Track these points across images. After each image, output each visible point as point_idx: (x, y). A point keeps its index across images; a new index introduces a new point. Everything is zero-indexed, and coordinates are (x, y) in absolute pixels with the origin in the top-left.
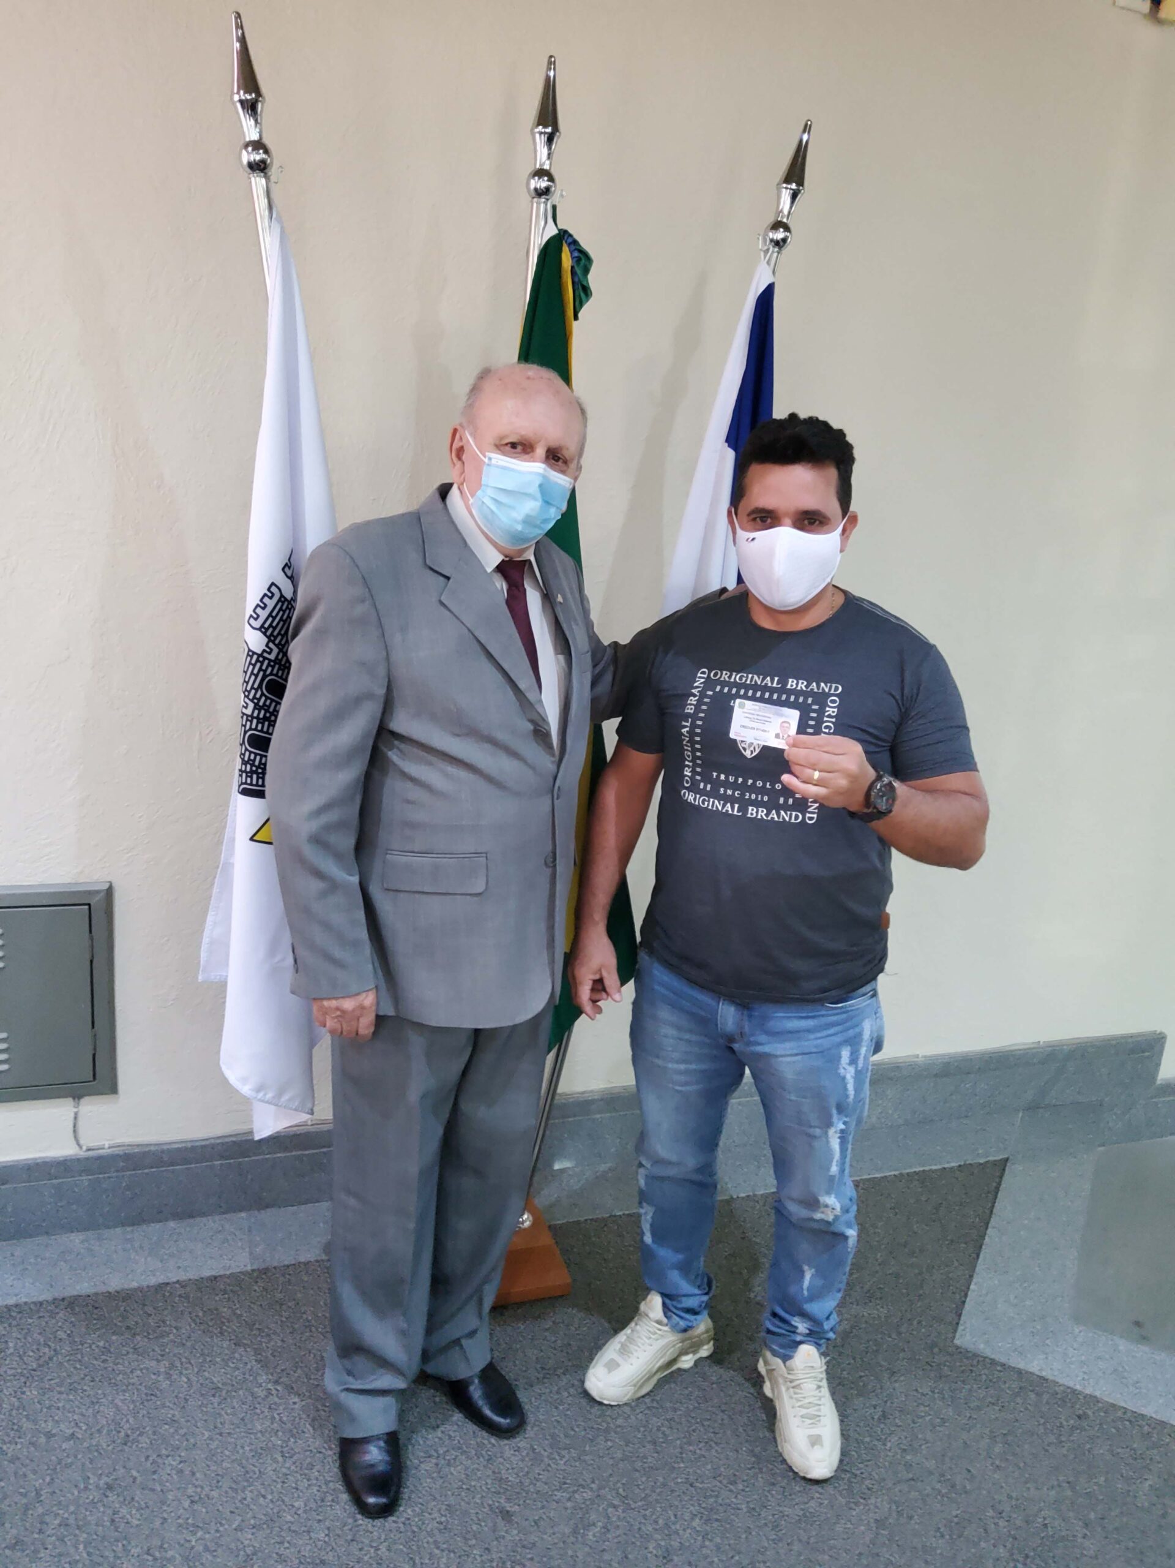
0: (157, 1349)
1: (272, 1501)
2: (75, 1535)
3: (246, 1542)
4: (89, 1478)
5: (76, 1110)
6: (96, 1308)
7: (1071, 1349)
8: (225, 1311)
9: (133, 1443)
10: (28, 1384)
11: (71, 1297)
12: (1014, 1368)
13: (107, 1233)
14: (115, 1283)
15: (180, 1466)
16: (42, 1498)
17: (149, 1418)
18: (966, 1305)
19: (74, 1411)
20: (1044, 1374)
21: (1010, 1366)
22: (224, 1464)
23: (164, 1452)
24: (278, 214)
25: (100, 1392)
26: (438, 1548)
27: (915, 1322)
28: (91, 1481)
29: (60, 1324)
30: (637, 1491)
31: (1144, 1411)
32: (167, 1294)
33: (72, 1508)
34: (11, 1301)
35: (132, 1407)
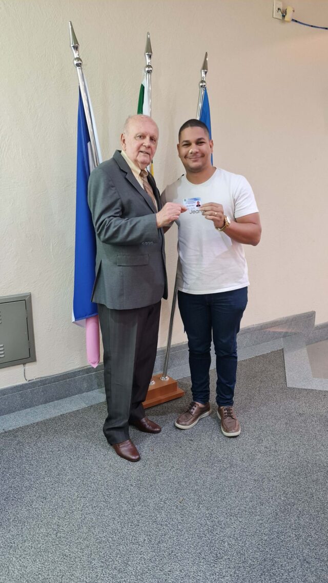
5: (24, 368)
6: (46, 423)
7: (316, 383)
10: (37, 443)
11: (36, 422)
12: (304, 389)
13: (37, 407)
14: (48, 417)
18: (287, 380)
19: (56, 445)
20: (313, 388)
25: (60, 440)
27: (275, 385)
28: (71, 457)
29: (37, 429)
32: (65, 416)
33: (70, 464)
35: (72, 441)
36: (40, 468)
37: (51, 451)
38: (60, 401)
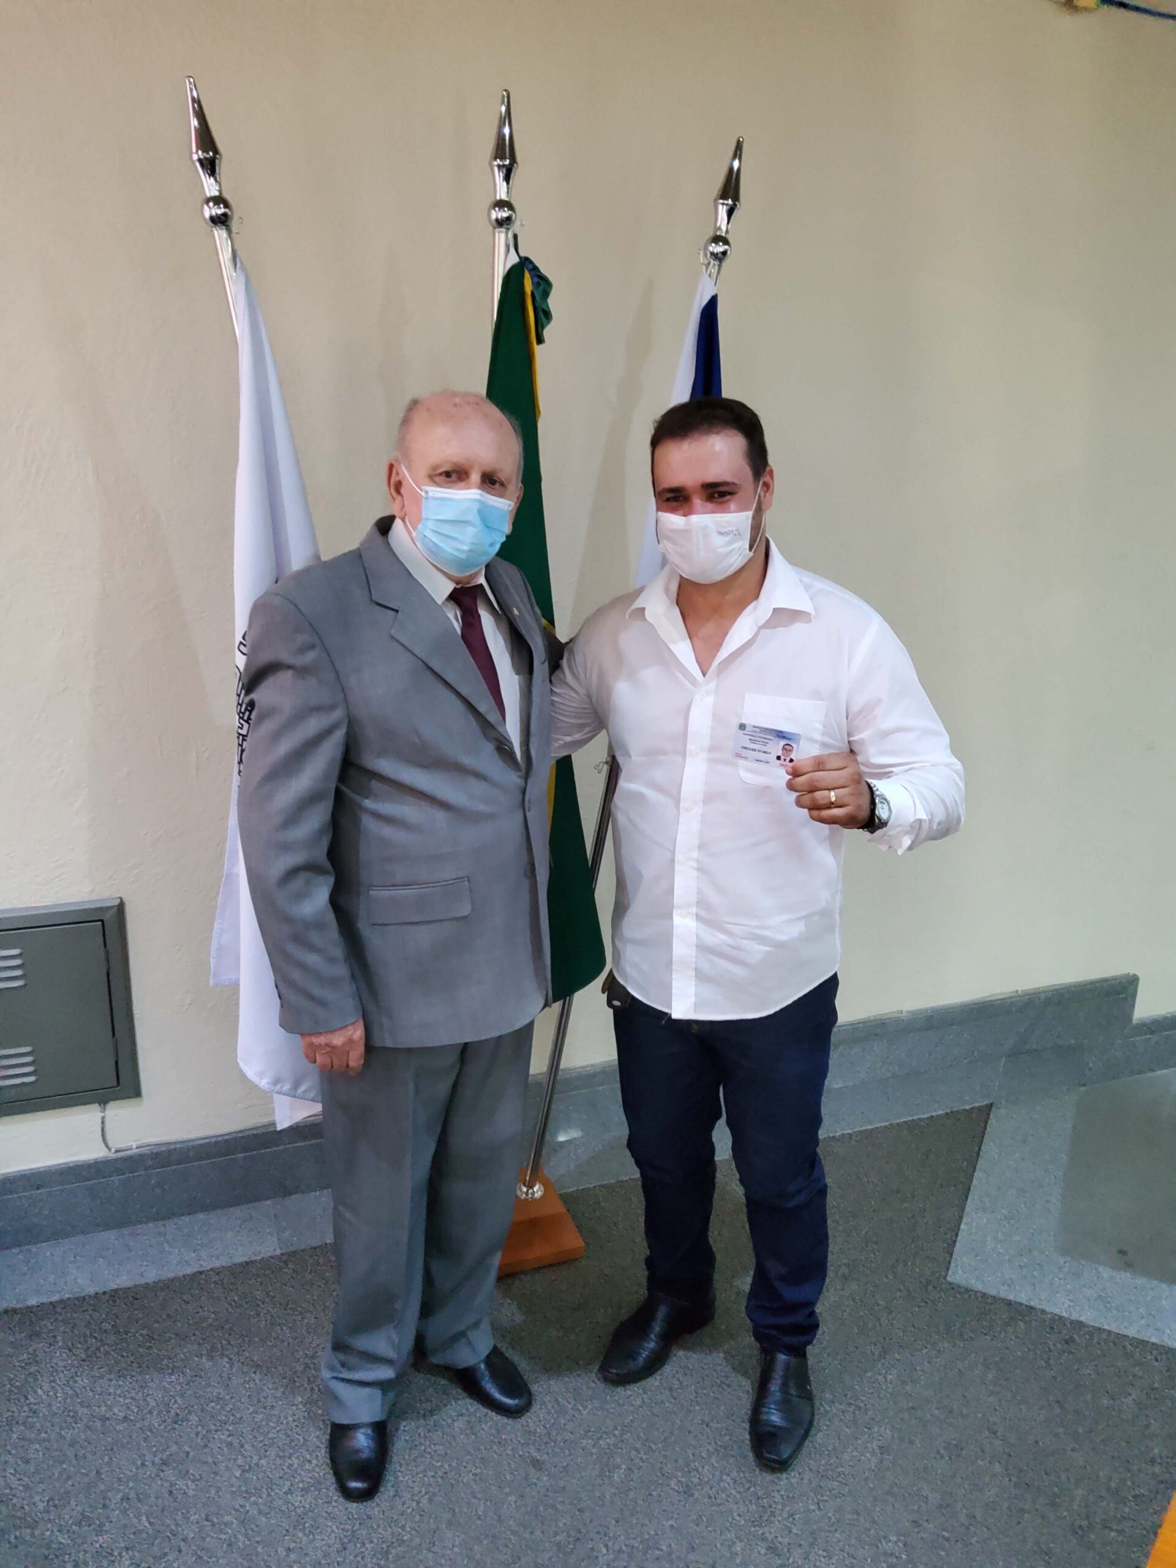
2: (137, 1508)
4: (144, 1455)
5: (102, 1114)
6: (137, 1299)
7: (1056, 1279)
8: (259, 1294)
9: (182, 1421)
10: (79, 1374)
11: (112, 1290)
12: (1003, 1300)
13: (140, 1228)
14: (152, 1275)
15: (229, 1439)
16: (103, 1476)
17: (195, 1397)
18: (958, 1244)
19: (125, 1396)
20: (1032, 1304)
21: (1000, 1299)
22: (270, 1436)
23: (213, 1427)
24: (241, 263)
25: (147, 1377)
27: (910, 1264)
28: (147, 1458)
29: (104, 1316)
30: (656, 1434)
31: (1125, 1332)
32: (202, 1282)
33: (131, 1485)
34: (55, 1298)
35: (179, 1388)
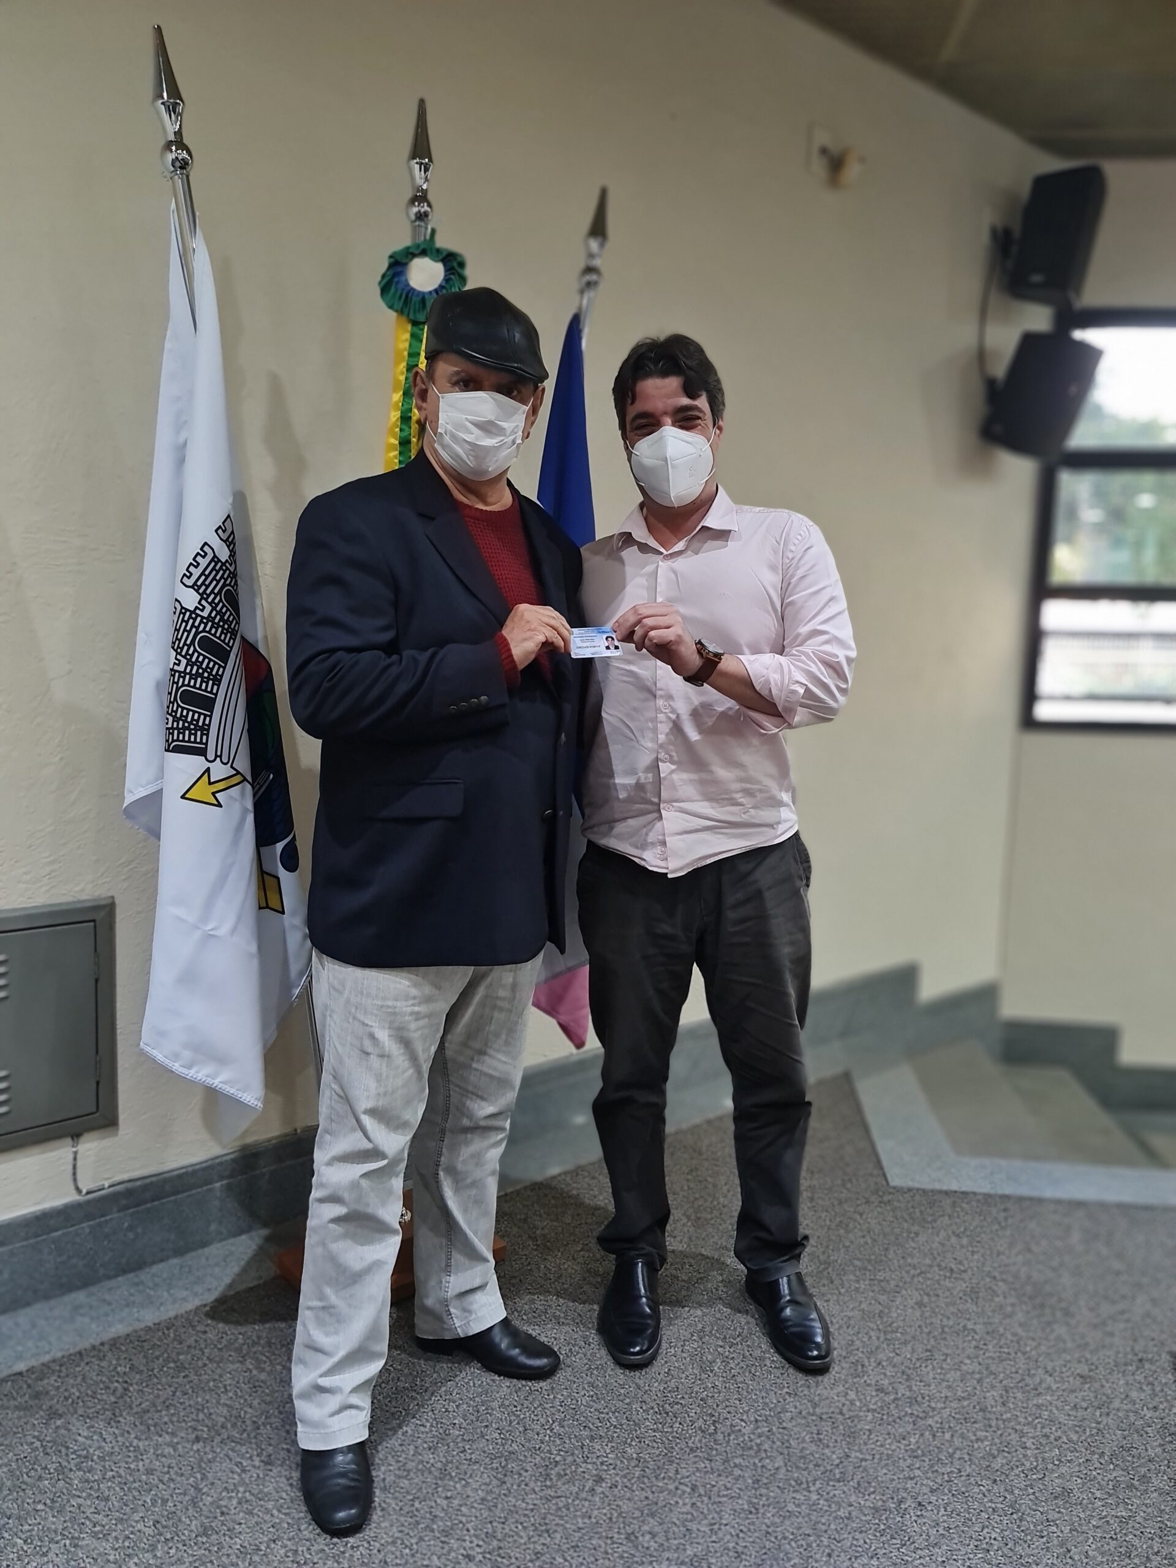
0: (233, 1354)
1: (432, 1426)
2: (262, 1506)
3: (432, 1461)
4: (241, 1463)
5: (74, 1149)
6: (145, 1341)
7: (971, 1172)
10: (117, 1414)
11: (110, 1340)
13: (111, 1284)
14: (149, 1317)
16: (204, 1490)
17: (266, 1403)
18: (883, 1161)
19: (184, 1420)
20: (964, 1189)
26: (602, 1413)
27: (854, 1181)
28: (245, 1464)
29: (114, 1362)
31: (1044, 1196)
34: (47, 1358)
35: (242, 1401)
36: (134, 1510)
37: (169, 1445)
38: (189, 1259)
